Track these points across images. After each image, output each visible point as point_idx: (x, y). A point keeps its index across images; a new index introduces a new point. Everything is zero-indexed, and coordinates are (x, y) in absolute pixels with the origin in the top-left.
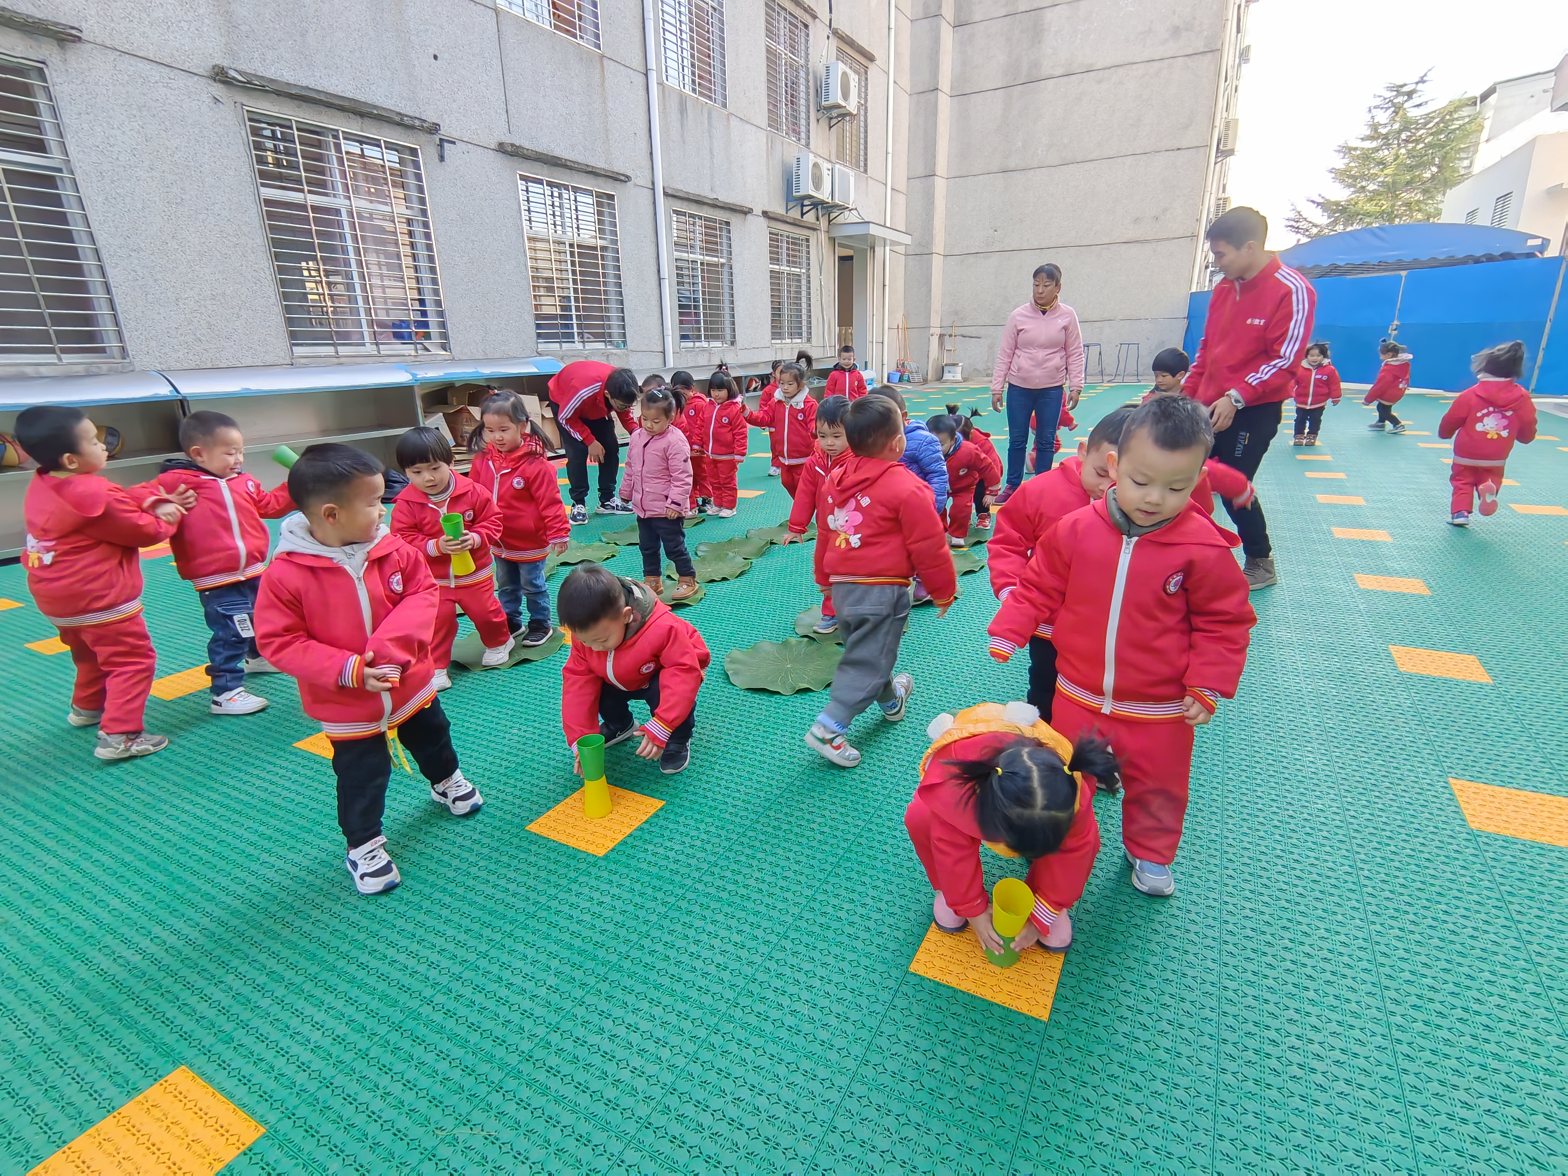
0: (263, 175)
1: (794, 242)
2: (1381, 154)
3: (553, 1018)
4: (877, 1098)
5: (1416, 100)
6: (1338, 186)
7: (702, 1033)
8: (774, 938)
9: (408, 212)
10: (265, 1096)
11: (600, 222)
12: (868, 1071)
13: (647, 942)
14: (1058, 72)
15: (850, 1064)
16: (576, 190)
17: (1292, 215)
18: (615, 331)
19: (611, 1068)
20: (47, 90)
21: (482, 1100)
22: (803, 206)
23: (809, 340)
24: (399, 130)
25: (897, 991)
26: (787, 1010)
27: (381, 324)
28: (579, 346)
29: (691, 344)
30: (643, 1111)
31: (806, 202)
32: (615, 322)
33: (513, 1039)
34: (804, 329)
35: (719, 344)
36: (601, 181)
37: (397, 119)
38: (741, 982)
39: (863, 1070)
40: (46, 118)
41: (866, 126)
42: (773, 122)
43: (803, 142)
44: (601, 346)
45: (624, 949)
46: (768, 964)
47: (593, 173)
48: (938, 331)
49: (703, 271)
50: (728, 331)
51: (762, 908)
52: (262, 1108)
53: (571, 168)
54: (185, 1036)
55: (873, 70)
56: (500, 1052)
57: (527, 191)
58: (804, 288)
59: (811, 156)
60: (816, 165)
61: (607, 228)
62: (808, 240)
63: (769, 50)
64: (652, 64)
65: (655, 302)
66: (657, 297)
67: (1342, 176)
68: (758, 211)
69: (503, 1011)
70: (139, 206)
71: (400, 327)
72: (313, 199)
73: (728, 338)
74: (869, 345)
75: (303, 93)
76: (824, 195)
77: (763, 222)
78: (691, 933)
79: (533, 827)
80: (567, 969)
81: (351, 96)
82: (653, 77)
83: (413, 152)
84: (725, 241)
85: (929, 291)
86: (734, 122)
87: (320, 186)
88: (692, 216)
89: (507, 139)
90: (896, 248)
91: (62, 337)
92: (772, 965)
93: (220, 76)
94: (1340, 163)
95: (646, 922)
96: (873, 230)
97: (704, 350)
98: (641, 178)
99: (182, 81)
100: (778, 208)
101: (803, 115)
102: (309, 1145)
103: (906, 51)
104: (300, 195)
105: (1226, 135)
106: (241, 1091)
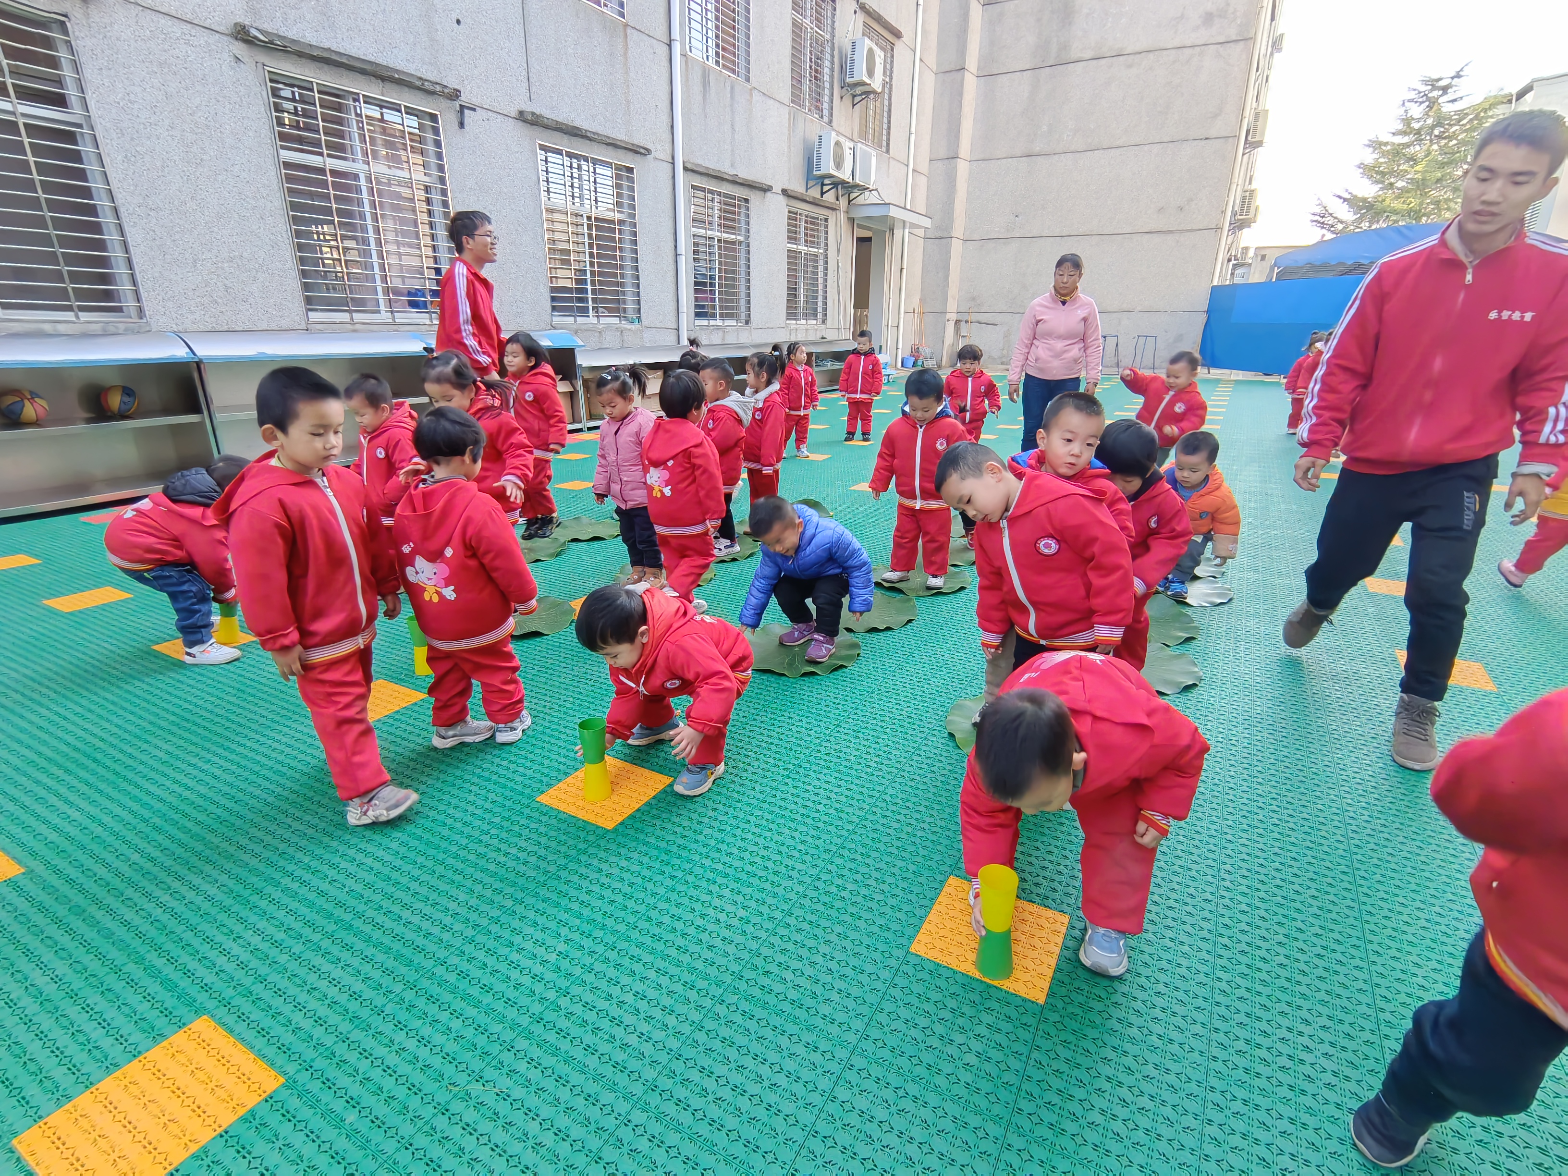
0: (283, 137)
1: (812, 221)
2: (1412, 150)
3: (563, 983)
4: (876, 1071)
5: (1450, 96)
6: (1366, 182)
7: (707, 1003)
8: (778, 915)
9: (427, 179)
10: (284, 1049)
11: (619, 195)
12: (868, 1046)
13: (654, 914)
14: (1088, 54)
15: (852, 1038)
16: (595, 162)
17: (1318, 210)
18: (630, 306)
19: (619, 1032)
20: (68, 43)
21: (494, 1058)
22: (823, 185)
23: (824, 321)
24: (420, 94)
25: (898, 970)
26: (790, 985)
27: (397, 292)
28: (594, 320)
29: (705, 322)
30: (650, 1074)
31: (827, 181)
32: (629, 298)
33: (524, 1001)
34: (820, 310)
35: (733, 323)
36: (621, 153)
37: (419, 83)
38: (746, 956)
39: (864, 1044)
40: (67, 72)
41: (890, 105)
42: (796, 98)
43: (826, 119)
44: (615, 321)
45: (632, 919)
46: (772, 939)
47: (614, 145)
48: (954, 317)
49: (720, 248)
50: (743, 310)
51: (767, 886)
52: (281, 1060)
53: (590, 139)
54: (206, 988)
55: (899, 46)
56: (512, 1013)
57: (546, 161)
58: (821, 269)
59: (833, 134)
60: (837, 144)
61: (626, 201)
62: (826, 220)
63: (794, 23)
64: (676, 34)
65: (670, 278)
66: (673, 273)
67: (1370, 171)
68: (777, 189)
69: (515, 974)
70: (158, 164)
71: (415, 295)
72: (332, 163)
73: (743, 317)
74: (884, 329)
75: (325, 55)
76: (845, 175)
77: (782, 200)
78: (698, 906)
79: (543, 799)
80: (576, 936)
81: (372, 59)
82: (677, 47)
83: (433, 118)
84: (743, 218)
85: (947, 277)
86: (756, 96)
87: (338, 150)
88: (711, 192)
89: (528, 107)
90: (916, 231)
91: (81, 295)
92: (776, 940)
93: (242, 34)
94: (1369, 157)
95: (654, 894)
96: (893, 212)
97: (718, 328)
98: (660, 151)
99: (204, 38)
100: (798, 186)
101: (827, 92)
102: (327, 1097)
103: (934, 28)
104: (320, 159)
105: (1255, 127)
106: (260, 1043)
